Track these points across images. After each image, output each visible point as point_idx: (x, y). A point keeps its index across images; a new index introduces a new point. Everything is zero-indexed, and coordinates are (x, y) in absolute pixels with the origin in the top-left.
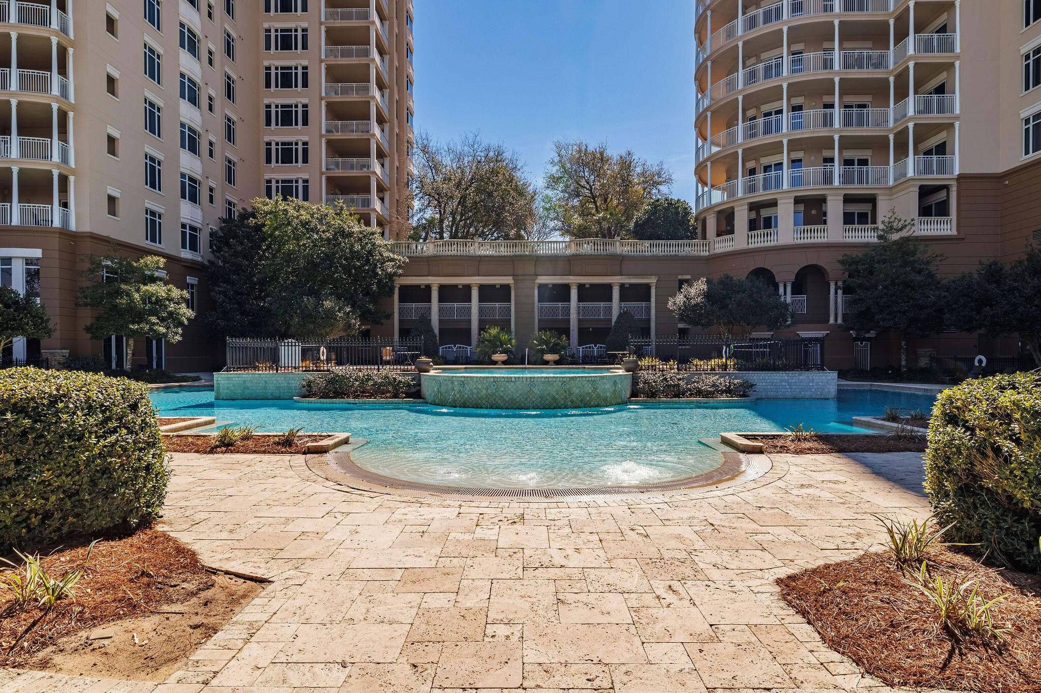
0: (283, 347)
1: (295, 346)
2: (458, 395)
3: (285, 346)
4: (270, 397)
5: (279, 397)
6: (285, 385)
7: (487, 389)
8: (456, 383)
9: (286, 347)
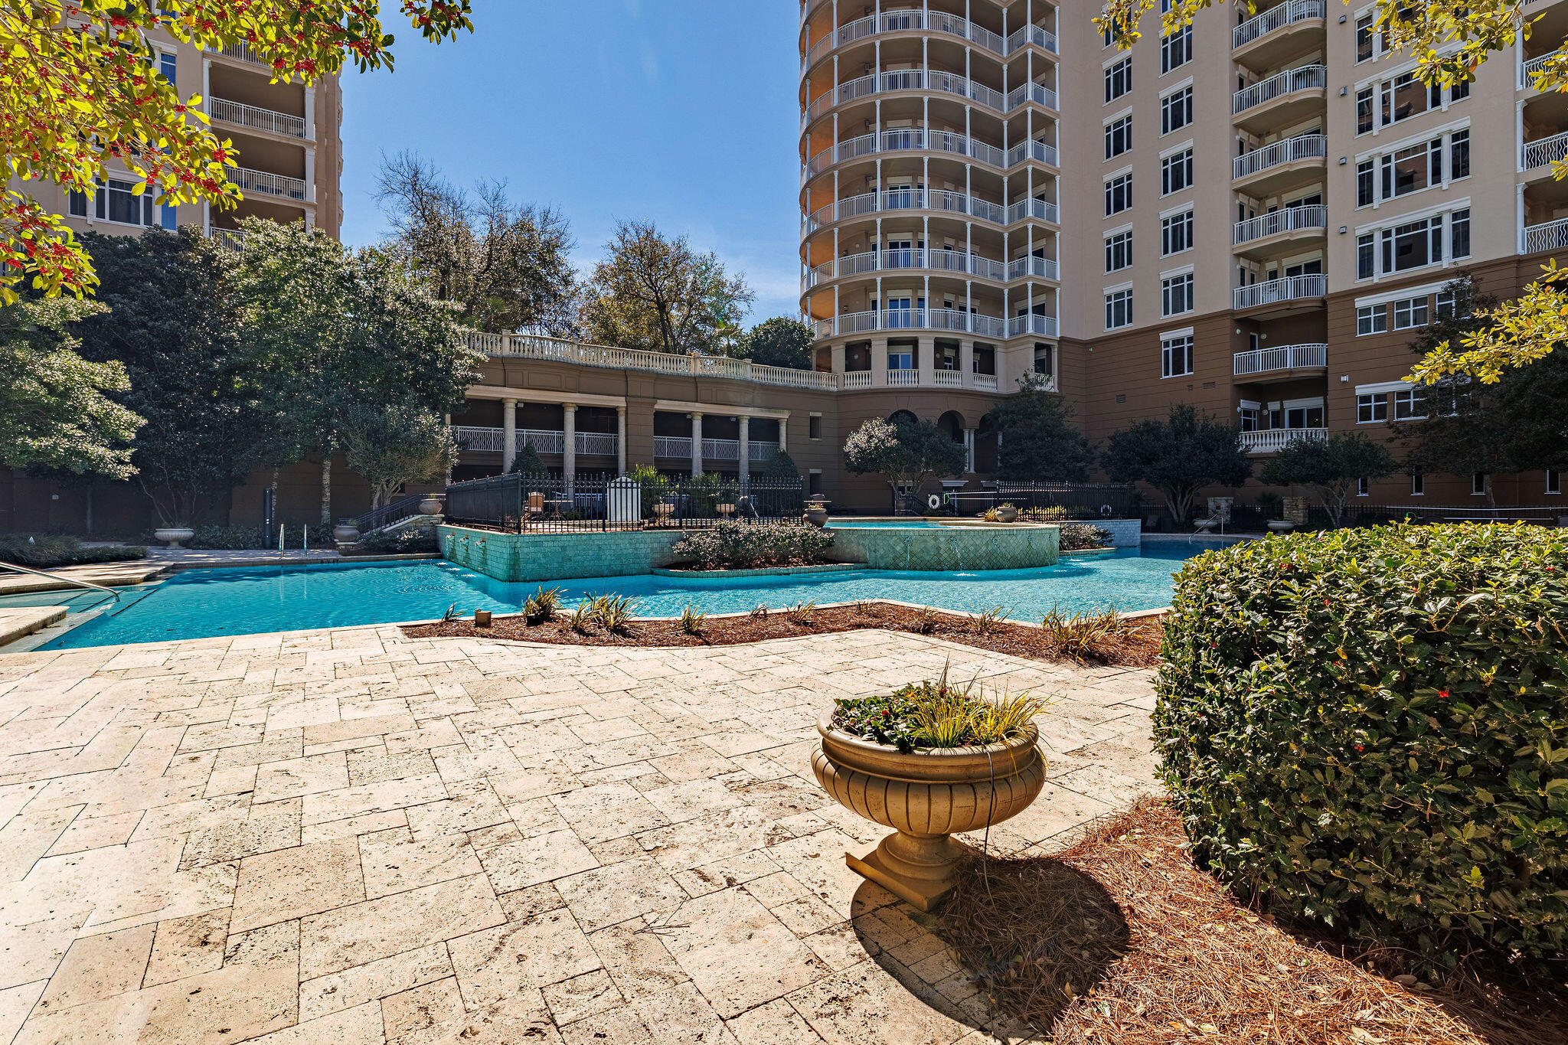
0: (613, 490)
1: (632, 488)
2: (946, 555)
3: (615, 487)
4: (606, 572)
5: (621, 571)
6: (631, 551)
7: (987, 545)
8: (942, 539)
9: (618, 490)
